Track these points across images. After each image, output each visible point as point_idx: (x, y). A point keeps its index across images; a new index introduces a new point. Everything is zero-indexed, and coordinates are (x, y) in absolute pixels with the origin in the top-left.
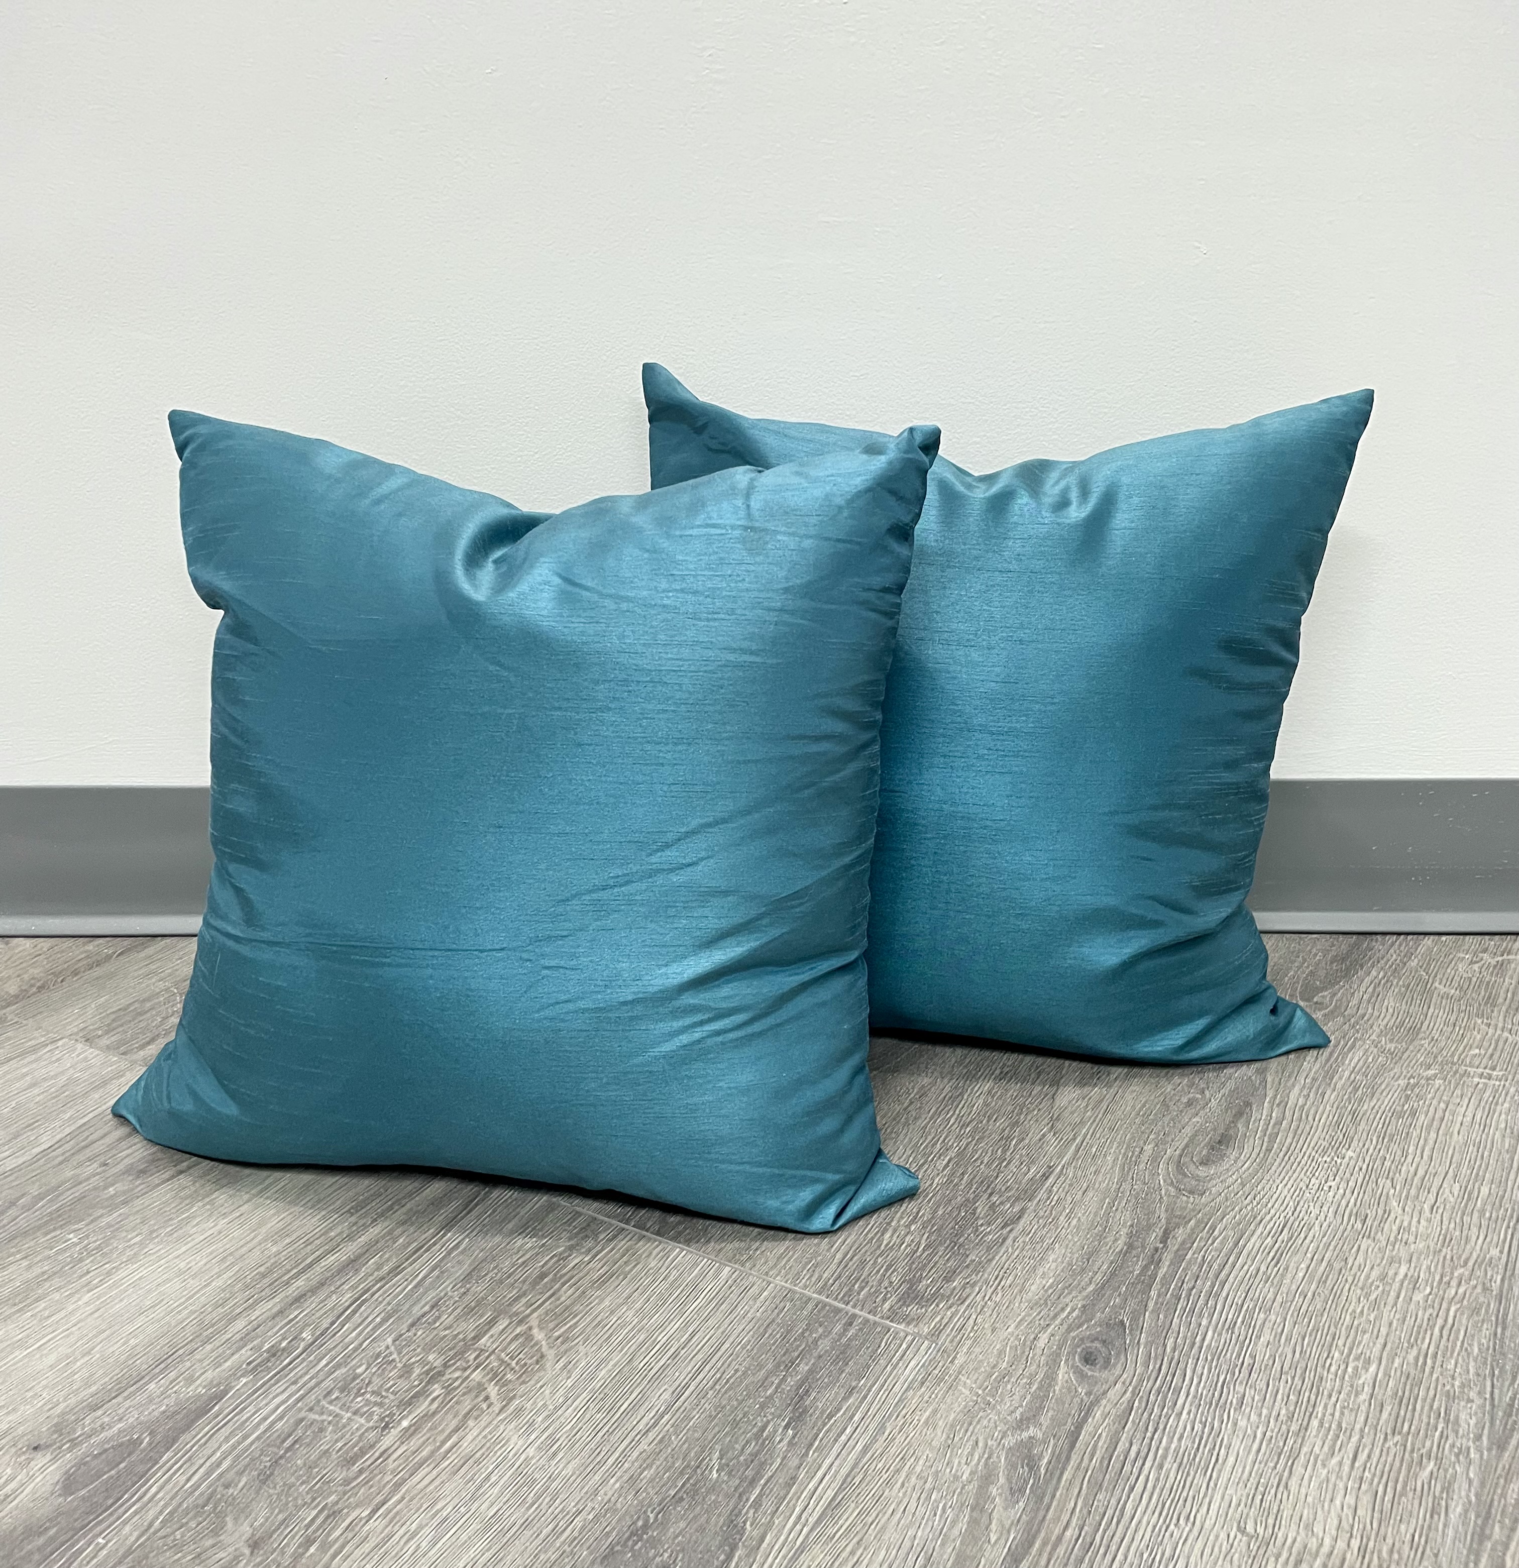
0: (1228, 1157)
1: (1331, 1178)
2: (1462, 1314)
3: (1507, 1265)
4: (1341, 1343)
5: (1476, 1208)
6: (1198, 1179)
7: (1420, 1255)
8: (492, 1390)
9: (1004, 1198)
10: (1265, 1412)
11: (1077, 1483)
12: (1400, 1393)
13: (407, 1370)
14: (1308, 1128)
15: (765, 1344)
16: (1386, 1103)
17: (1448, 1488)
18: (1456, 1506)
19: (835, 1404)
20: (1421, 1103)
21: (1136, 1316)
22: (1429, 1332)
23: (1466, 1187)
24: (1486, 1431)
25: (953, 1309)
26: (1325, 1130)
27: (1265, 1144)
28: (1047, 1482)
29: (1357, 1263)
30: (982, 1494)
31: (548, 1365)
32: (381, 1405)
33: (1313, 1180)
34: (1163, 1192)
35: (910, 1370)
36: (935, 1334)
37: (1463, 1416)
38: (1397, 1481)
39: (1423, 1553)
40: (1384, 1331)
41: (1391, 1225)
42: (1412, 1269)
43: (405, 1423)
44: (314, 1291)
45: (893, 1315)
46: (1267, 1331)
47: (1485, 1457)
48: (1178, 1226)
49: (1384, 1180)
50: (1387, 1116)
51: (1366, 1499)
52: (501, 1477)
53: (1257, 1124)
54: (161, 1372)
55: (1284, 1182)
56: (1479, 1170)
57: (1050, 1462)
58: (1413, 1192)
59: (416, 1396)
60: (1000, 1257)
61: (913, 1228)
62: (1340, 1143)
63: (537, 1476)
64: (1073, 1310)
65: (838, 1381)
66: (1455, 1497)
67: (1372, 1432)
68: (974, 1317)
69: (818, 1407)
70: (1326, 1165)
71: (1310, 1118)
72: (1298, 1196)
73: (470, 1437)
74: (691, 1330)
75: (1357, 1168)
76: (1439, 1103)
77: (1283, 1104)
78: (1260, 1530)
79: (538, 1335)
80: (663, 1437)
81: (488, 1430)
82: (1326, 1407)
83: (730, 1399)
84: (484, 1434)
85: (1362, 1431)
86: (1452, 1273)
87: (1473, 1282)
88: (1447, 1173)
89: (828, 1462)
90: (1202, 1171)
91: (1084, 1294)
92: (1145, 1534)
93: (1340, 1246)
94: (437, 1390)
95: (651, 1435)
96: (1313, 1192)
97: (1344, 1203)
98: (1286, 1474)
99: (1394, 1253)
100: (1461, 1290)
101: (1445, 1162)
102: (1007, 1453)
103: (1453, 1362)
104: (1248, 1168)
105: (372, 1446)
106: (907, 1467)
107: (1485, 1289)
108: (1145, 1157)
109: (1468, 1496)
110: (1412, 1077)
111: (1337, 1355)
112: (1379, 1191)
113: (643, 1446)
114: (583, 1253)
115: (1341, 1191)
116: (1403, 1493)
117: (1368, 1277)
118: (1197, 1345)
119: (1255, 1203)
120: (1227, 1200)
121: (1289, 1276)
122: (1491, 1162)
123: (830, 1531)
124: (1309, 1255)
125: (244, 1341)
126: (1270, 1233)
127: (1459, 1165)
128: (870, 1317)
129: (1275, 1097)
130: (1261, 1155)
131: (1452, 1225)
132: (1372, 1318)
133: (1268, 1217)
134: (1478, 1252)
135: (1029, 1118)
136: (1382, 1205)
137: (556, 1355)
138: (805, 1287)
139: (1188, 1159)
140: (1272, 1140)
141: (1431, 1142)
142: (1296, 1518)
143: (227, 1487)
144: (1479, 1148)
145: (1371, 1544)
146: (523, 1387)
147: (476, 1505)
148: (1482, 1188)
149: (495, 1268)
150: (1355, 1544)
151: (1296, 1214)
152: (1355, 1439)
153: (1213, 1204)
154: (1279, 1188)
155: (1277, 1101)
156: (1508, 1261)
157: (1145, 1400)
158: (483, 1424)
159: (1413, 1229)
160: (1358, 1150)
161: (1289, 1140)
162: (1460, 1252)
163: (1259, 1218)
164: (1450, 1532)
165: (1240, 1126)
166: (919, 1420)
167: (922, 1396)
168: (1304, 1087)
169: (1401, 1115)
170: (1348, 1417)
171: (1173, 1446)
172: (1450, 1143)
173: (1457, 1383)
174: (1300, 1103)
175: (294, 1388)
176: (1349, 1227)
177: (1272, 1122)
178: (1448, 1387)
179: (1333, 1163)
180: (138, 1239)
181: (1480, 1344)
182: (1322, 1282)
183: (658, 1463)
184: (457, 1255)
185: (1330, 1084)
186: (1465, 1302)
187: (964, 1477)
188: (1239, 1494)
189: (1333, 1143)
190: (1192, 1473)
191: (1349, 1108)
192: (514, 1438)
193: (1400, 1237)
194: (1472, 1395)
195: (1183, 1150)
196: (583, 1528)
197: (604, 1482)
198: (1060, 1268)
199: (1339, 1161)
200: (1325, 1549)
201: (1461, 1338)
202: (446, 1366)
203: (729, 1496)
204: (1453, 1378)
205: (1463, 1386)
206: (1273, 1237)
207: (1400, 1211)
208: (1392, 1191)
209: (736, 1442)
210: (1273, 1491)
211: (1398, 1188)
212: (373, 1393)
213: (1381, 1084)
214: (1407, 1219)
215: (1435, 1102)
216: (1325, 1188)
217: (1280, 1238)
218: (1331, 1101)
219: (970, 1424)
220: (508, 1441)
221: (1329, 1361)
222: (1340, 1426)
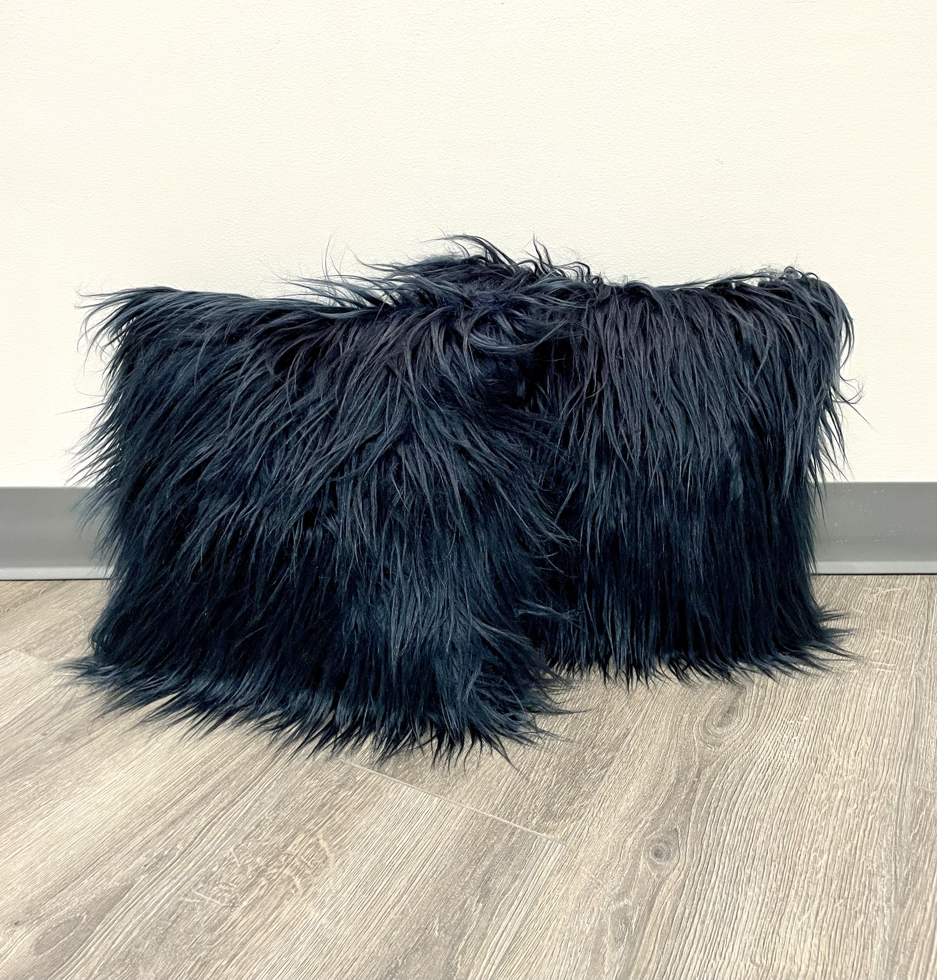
2: (876, 821)
4: (806, 840)
6: (716, 736)
8: (297, 881)
9: (601, 750)
10: (763, 886)
11: (654, 934)
12: (842, 872)
13: (244, 869)
14: (780, 702)
15: (462, 848)
17: (872, 932)
18: (878, 943)
19: (507, 886)
21: (684, 825)
22: (857, 833)
24: (893, 896)
25: (574, 823)
27: (755, 713)
28: (637, 933)
29: (813, 790)
30: (598, 943)
31: (330, 865)
32: (229, 891)
33: (785, 735)
34: (696, 745)
35: (551, 863)
36: (565, 840)
37: (879, 887)
38: (842, 928)
39: (860, 973)
40: (830, 833)
42: (845, 793)
43: (245, 904)
44: (182, 817)
45: (538, 828)
46: (762, 834)
47: (893, 912)
48: (706, 767)
51: (825, 940)
52: (307, 937)
54: (90, 873)
55: (768, 737)
57: (637, 921)
59: (250, 886)
60: (601, 789)
61: (547, 770)
63: (328, 936)
64: (646, 823)
65: (507, 871)
66: (877, 938)
67: (827, 897)
68: (587, 828)
69: (496, 888)
71: (781, 695)
73: (285, 912)
74: (417, 839)
77: (765, 687)
78: (764, 961)
79: (323, 844)
80: (404, 910)
81: (296, 907)
82: (798, 882)
83: (443, 884)
84: (294, 909)
85: (821, 896)
86: (869, 795)
87: (882, 800)
89: (504, 924)
90: (719, 731)
91: (653, 811)
92: (696, 966)
93: (802, 778)
94: (263, 881)
95: (396, 909)
96: (785, 743)
97: (803, 751)
98: (777, 925)
100: (875, 805)
102: (612, 916)
103: (872, 851)
105: (226, 919)
106: (552, 926)
107: (888, 804)
108: (684, 722)
109: (884, 937)
111: (804, 849)
113: (392, 916)
114: (346, 790)
115: (801, 743)
116: (847, 936)
117: (820, 798)
118: (721, 843)
121: (773, 798)
123: (508, 968)
124: (784, 784)
125: (141, 850)
127: (870, 725)
128: (525, 829)
131: (868, 764)
132: (823, 825)
133: (759, 760)
135: (613, 697)
136: (826, 752)
137: (335, 857)
138: (484, 810)
141: (853, 710)
142: (784, 953)
143: (138, 947)
145: (829, 968)
146: (316, 879)
147: (292, 956)
149: (293, 800)
150: (820, 968)
152: (816, 902)
157: (692, 879)
158: (293, 903)
159: (845, 766)
161: (769, 710)
163: (754, 761)
164: (875, 960)
165: (739, 701)
166: (558, 896)
167: (559, 879)
169: (835, 693)
170: (812, 889)
171: (710, 909)
173: (875, 865)
175: (175, 881)
177: (759, 698)
178: (870, 868)
180: (70, 783)
181: (887, 840)
182: (793, 801)
183: (401, 926)
184: (270, 792)
186: (877, 813)
187: (587, 932)
188: (750, 938)
190: (722, 926)
192: (313, 913)
194: (884, 872)
196: (359, 969)
197: (370, 940)
198: (637, 795)
200: (802, 972)
201: (876, 836)
202: (267, 865)
203: (445, 947)
204: (872, 862)
205: (878, 867)
207: (837, 756)
208: (831, 742)
209: (449, 912)
210: (770, 936)
212: (224, 884)
214: (841, 760)
216: (793, 741)
219: (589, 897)
220: (309, 914)
221: (799, 852)
222: (807, 894)
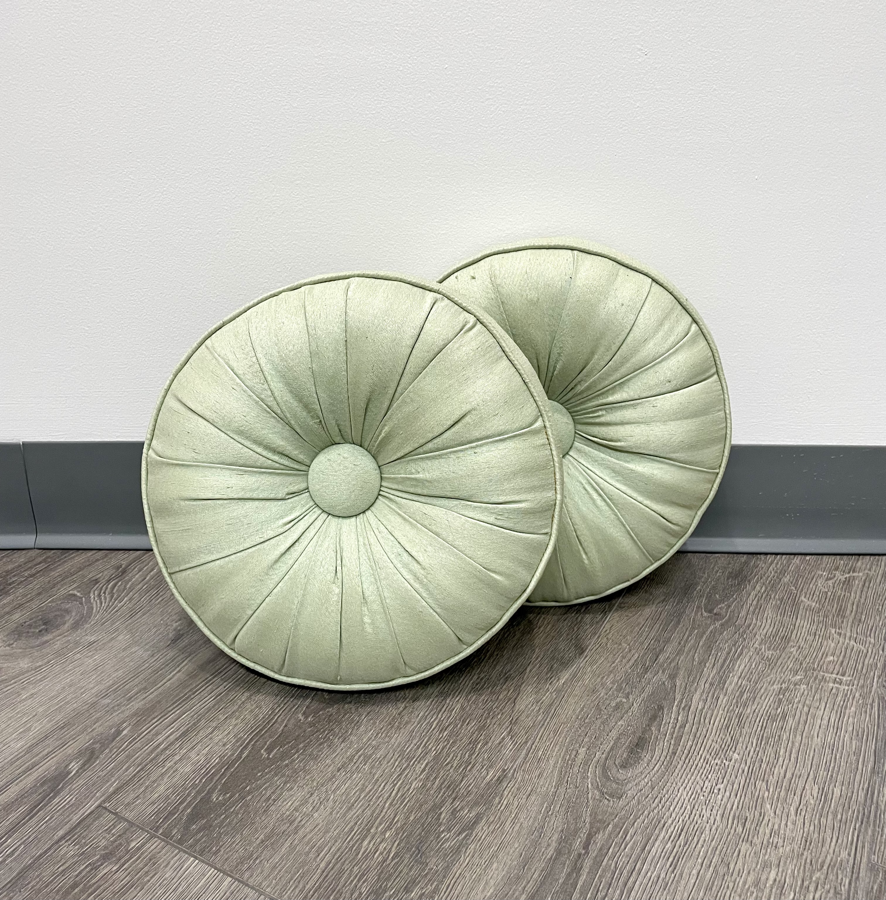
0: (642, 760)
1: (720, 781)
3: (853, 867)
5: (831, 810)
7: (787, 859)
16: (764, 707)
20: (790, 706)
23: (823, 789)
26: (718, 734)
41: (765, 828)
49: (761, 782)
50: (764, 719)
53: (666, 728)
56: (833, 772)
58: (783, 794)
62: (729, 746)
70: (717, 768)
72: (694, 799)
75: (740, 771)
76: (804, 707)
88: (809, 775)
99: (767, 857)
101: (807, 765)
104: (658, 771)
110: (784, 682)
112: (757, 794)
119: (660, 807)
120: (639, 804)
122: (842, 764)
126: (670, 837)
129: (681, 701)
130: (668, 758)
134: (832, 855)
139: (612, 762)
140: (677, 744)
144: (833, 750)
148: (835, 790)
151: (691, 819)
153: (627, 808)
154: (680, 791)
155: (683, 705)
156: (854, 864)
160: (742, 753)
162: (818, 855)
168: (703, 692)
172: (811, 745)
174: (700, 707)
176: (732, 831)
179: (723, 765)
185: (723, 689)
189: (723, 746)
191: (737, 712)
193: (771, 841)
195: (609, 753)
199: (727, 764)
206: (673, 841)
211: (771, 790)
213: (761, 688)
215: (800, 706)
217: (678, 842)
218: (723, 705)
